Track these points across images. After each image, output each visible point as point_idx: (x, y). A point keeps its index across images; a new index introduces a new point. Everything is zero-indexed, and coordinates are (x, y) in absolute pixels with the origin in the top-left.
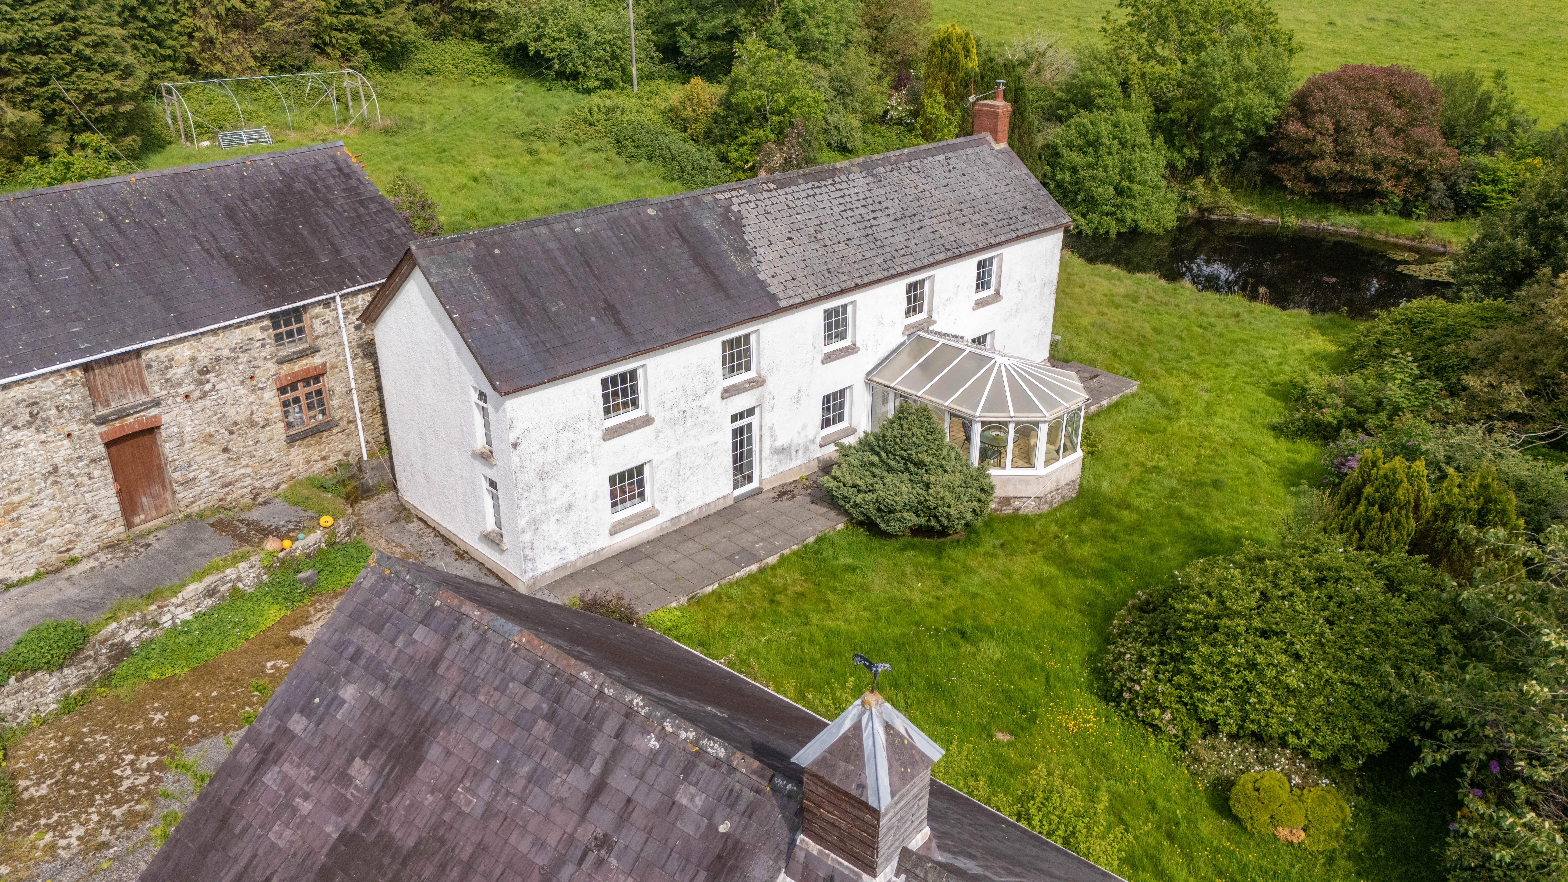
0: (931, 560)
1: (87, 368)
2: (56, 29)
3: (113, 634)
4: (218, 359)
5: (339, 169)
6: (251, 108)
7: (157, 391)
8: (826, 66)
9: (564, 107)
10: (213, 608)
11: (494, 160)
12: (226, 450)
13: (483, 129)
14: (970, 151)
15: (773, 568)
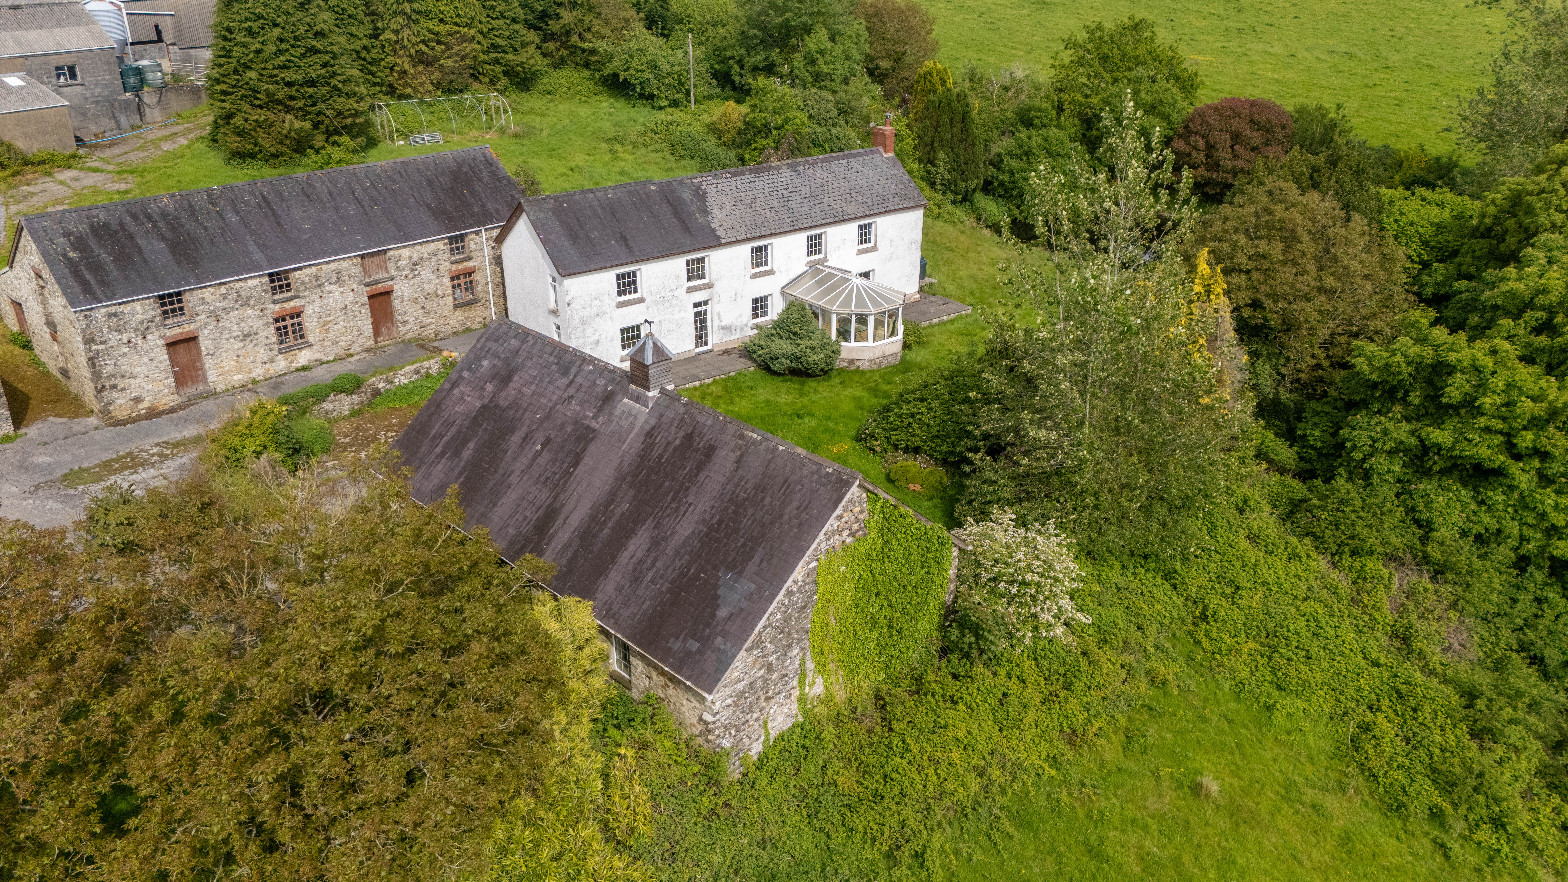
0: (798, 386)
1: (362, 257)
2: (323, 71)
3: (374, 383)
4: (422, 258)
5: (487, 160)
6: (429, 119)
7: (393, 272)
8: (834, 92)
9: (641, 120)
10: (418, 380)
11: (587, 157)
12: (423, 308)
13: (582, 135)
14: (866, 158)
15: (709, 385)
